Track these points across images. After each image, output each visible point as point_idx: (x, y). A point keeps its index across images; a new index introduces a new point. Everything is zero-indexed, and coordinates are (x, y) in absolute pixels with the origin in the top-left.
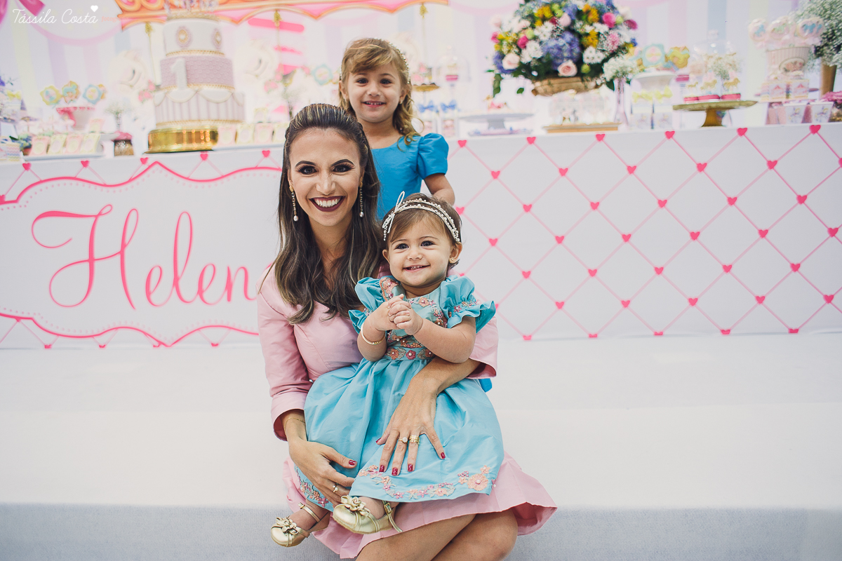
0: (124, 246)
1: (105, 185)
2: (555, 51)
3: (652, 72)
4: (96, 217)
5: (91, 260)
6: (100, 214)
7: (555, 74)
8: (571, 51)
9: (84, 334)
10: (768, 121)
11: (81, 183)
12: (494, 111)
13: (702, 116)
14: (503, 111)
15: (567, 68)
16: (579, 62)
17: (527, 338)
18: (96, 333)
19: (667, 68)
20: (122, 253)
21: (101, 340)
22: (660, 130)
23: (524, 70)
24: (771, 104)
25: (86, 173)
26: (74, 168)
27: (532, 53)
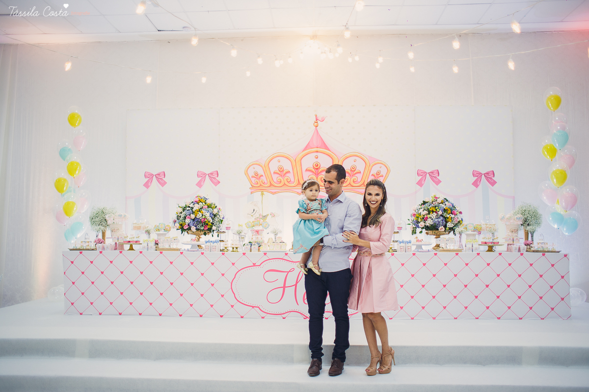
0: (297, 282)
1: (293, 262)
2: (438, 223)
3: (470, 232)
4: (288, 272)
5: (284, 287)
6: (290, 271)
7: (438, 230)
8: (443, 223)
9: (278, 313)
10: (508, 251)
11: (284, 261)
12: (418, 243)
13: (487, 248)
14: (423, 243)
15: (441, 229)
16: (445, 226)
17: (434, 318)
18: (282, 313)
19: (474, 231)
20: (296, 285)
21: (284, 316)
22: (475, 253)
23: (427, 228)
24: (508, 244)
25: (286, 257)
26: (282, 255)
27: (429, 222)
